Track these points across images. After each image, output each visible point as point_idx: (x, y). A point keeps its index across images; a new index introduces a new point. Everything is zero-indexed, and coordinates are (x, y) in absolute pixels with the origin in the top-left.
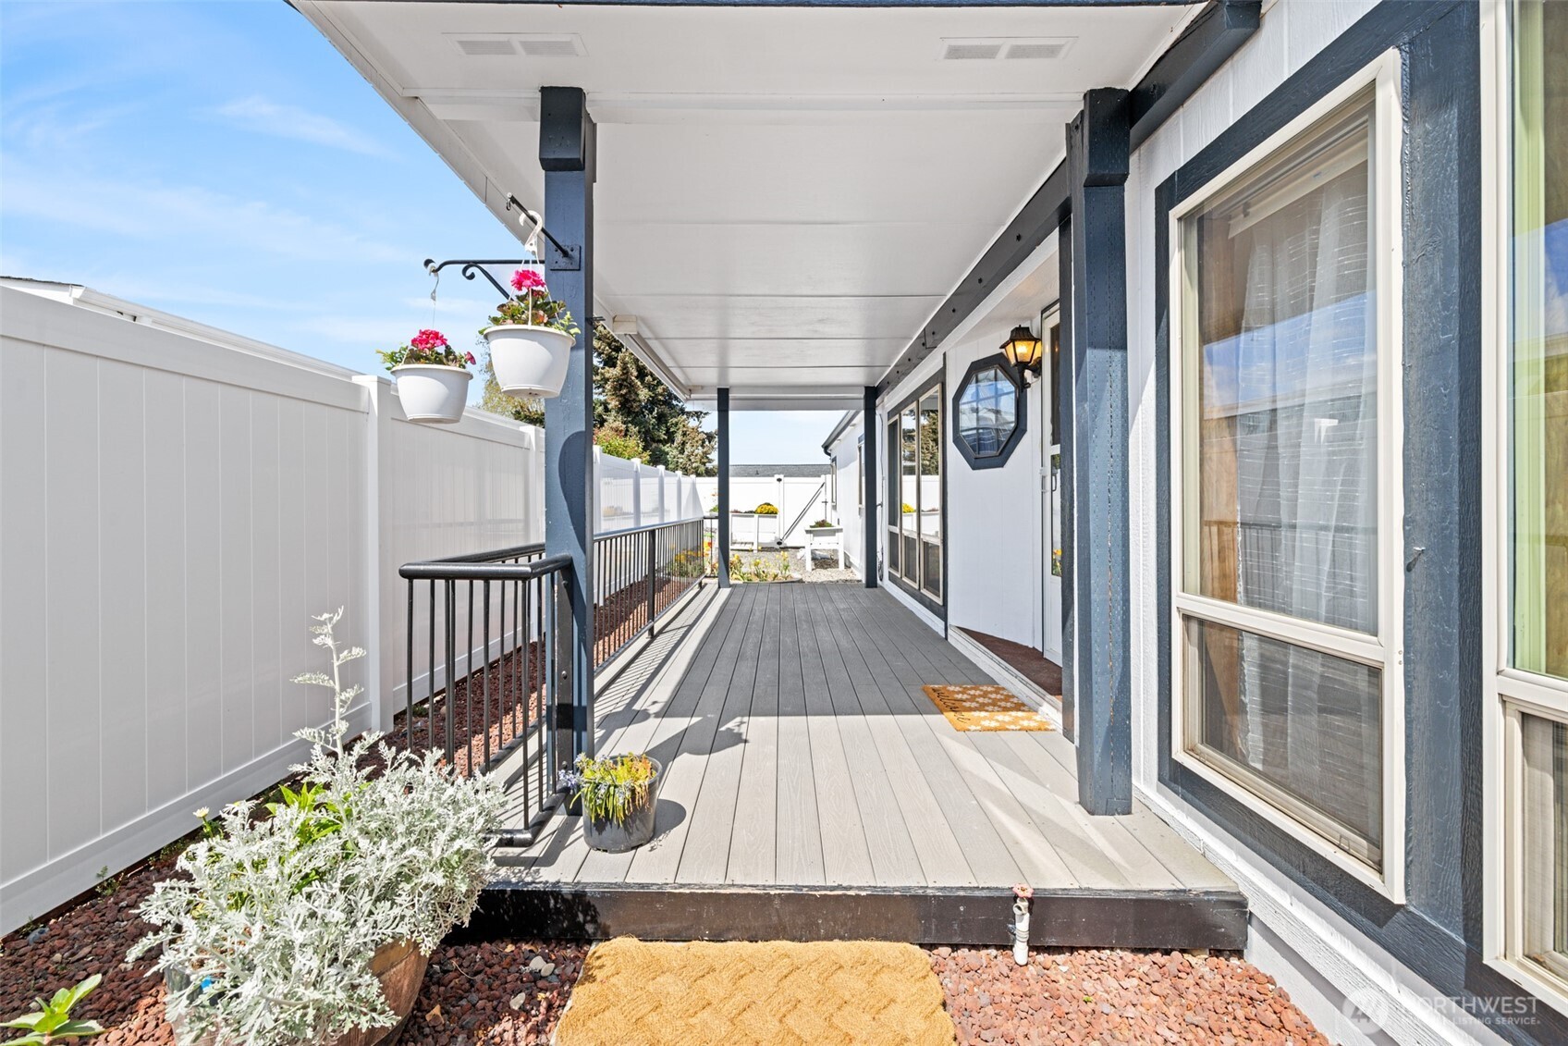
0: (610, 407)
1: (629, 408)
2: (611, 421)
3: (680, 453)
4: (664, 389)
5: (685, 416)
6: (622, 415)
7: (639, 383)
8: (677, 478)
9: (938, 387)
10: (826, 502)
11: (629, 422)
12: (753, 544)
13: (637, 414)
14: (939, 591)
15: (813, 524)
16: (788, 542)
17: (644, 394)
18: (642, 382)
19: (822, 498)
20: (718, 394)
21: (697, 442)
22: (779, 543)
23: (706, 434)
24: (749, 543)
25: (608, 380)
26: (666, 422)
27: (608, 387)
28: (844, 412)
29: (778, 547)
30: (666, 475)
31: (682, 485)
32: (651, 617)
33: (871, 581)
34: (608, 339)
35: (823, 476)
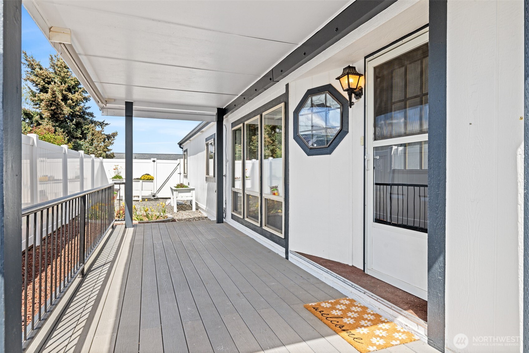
0: (44, 116)
1: (56, 118)
2: (45, 125)
3: (90, 145)
4: (80, 108)
5: (93, 125)
6: (52, 121)
7: (63, 104)
8: (92, 159)
9: (282, 105)
10: (180, 174)
11: (57, 126)
12: (139, 197)
13: (62, 122)
14: (282, 230)
15: (176, 186)
16: (159, 195)
17: (67, 110)
18: (66, 103)
19: (178, 171)
20: (126, 105)
21: (101, 139)
22: (154, 196)
23: (106, 135)
24: (137, 196)
25: (43, 100)
26: (82, 127)
27: (43, 104)
28: (199, 122)
29: (153, 198)
30: (85, 157)
31: (95, 163)
32: (83, 261)
33: (220, 219)
34: (43, 76)
35: (179, 160)
